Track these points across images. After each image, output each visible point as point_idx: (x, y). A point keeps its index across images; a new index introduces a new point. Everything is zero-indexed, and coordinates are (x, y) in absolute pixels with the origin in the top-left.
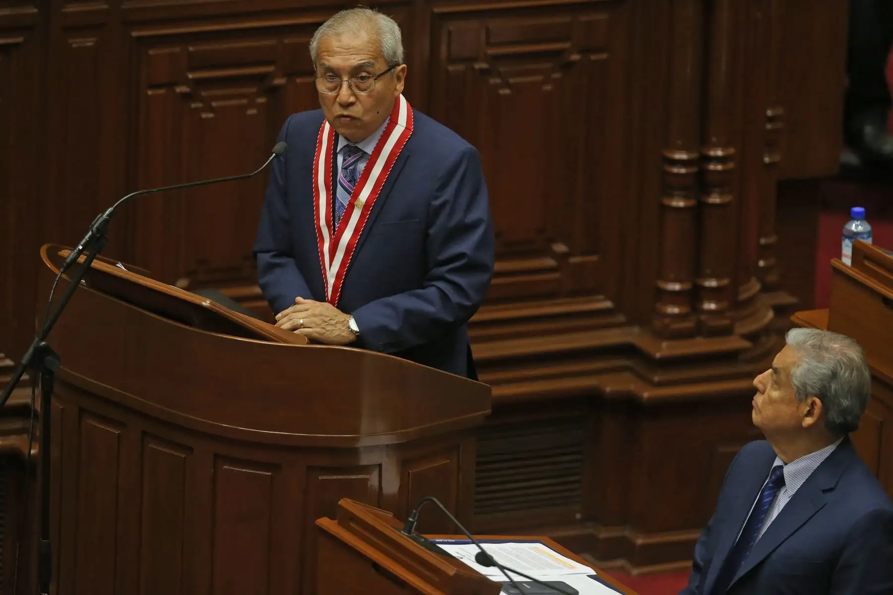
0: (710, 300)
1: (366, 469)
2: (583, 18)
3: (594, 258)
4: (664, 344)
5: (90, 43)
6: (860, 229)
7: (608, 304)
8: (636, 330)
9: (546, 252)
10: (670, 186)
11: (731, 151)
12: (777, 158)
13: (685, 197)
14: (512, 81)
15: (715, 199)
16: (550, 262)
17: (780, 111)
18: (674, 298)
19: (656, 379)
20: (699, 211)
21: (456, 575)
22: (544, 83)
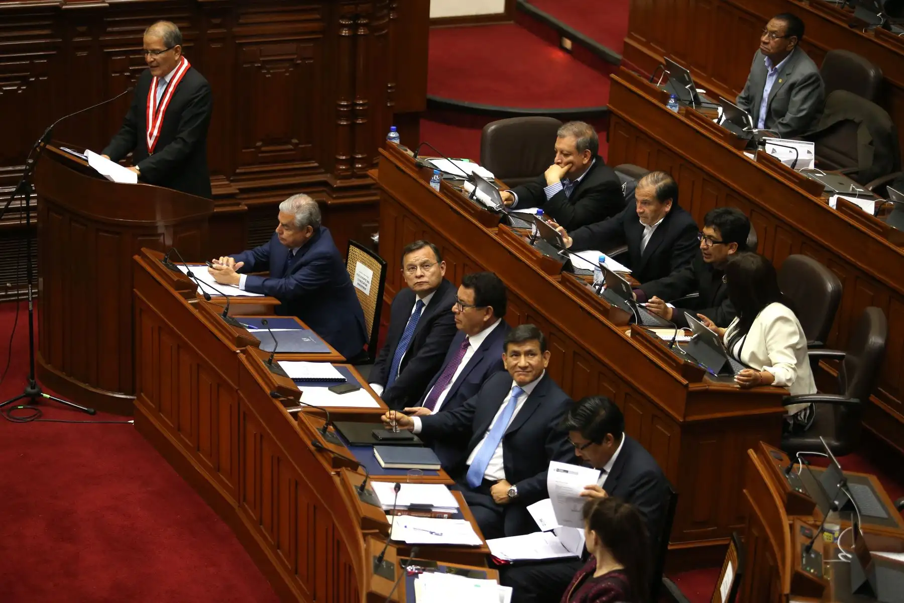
0: (359, 163)
1: (159, 235)
2: (302, 45)
3: (310, 145)
4: (338, 182)
5: (85, 54)
6: (394, 136)
7: (316, 164)
8: (329, 175)
9: (290, 143)
10: (340, 116)
11: (366, 101)
12: (393, 104)
13: (347, 120)
14: (271, 71)
15: (360, 121)
16: (291, 147)
17: (393, 85)
18: (342, 162)
19: (334, 196)
20: (352, 126)
21: (177, 280)
22: (285, 72)
